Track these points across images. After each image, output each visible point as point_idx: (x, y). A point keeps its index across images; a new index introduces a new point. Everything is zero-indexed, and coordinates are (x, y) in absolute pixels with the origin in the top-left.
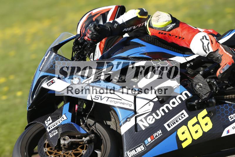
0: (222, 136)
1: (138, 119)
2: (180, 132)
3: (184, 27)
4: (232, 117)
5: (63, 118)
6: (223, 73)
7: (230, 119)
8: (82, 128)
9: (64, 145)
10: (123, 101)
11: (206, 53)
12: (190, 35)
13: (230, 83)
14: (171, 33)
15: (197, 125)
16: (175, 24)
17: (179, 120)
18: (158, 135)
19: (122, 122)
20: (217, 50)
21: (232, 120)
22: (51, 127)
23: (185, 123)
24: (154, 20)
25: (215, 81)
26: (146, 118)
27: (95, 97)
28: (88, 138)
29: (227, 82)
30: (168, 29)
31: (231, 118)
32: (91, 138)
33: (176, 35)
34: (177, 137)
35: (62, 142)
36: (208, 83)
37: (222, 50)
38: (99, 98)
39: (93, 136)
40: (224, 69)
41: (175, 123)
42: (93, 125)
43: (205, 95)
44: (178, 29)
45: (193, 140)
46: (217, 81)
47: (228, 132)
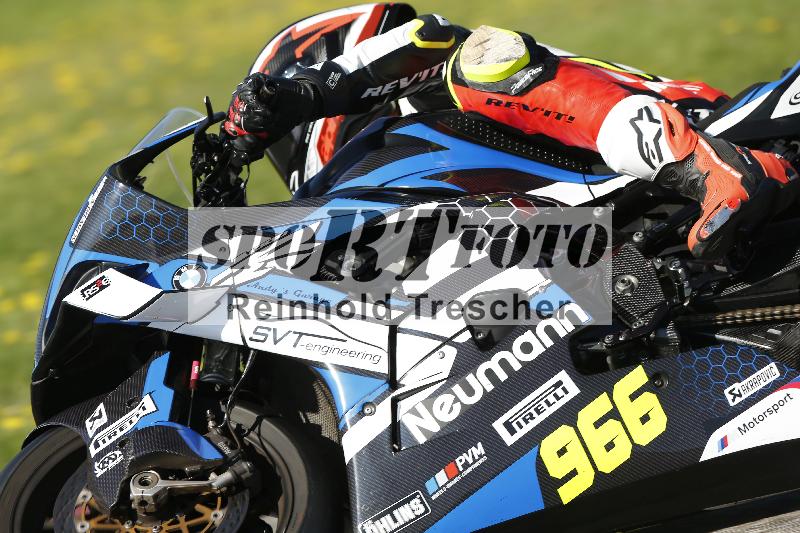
0: (702, 460)
1: (404, 406)
2: (548, 447)
3: (575, 80)
4: (736, 392)
5: (144, 409)
6: (711, 238)
7: (729, 398)
8: (209, 440)
9: (143, 502)
10: (350, 345)
11: (653, 167)
12: (595, 108)
13: (736, 272)
14: (527, 100)
15: (611, 422)
16: (540, 69)
17: (545, 406)
18: (470, 461)
19: (347, 418)
20: (691, 156)
21: (738, 400)
22: (104, 442)
23: (567, 415)
24: (467, 57)
25: (679, 267)
26: (428, 403)
27: (255, 333)
28: (227, 476)
29: (724, 269)
30: (517, 86)
31: (735, 396)
32: (237, 476)
33: (547, 108)
34: (540, 464)
35: (136, 492)
36: (659, 272)
37: (708, 157)
38: (266, 336)
39: (245, 467)
40: (711, 224)
41: (532, 418)
42: (253, 429)
43: (641, 317)
44: (552, 88)
45: (599, 475)
46: (690, 265)
47: (724, 443)
